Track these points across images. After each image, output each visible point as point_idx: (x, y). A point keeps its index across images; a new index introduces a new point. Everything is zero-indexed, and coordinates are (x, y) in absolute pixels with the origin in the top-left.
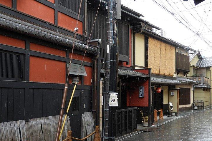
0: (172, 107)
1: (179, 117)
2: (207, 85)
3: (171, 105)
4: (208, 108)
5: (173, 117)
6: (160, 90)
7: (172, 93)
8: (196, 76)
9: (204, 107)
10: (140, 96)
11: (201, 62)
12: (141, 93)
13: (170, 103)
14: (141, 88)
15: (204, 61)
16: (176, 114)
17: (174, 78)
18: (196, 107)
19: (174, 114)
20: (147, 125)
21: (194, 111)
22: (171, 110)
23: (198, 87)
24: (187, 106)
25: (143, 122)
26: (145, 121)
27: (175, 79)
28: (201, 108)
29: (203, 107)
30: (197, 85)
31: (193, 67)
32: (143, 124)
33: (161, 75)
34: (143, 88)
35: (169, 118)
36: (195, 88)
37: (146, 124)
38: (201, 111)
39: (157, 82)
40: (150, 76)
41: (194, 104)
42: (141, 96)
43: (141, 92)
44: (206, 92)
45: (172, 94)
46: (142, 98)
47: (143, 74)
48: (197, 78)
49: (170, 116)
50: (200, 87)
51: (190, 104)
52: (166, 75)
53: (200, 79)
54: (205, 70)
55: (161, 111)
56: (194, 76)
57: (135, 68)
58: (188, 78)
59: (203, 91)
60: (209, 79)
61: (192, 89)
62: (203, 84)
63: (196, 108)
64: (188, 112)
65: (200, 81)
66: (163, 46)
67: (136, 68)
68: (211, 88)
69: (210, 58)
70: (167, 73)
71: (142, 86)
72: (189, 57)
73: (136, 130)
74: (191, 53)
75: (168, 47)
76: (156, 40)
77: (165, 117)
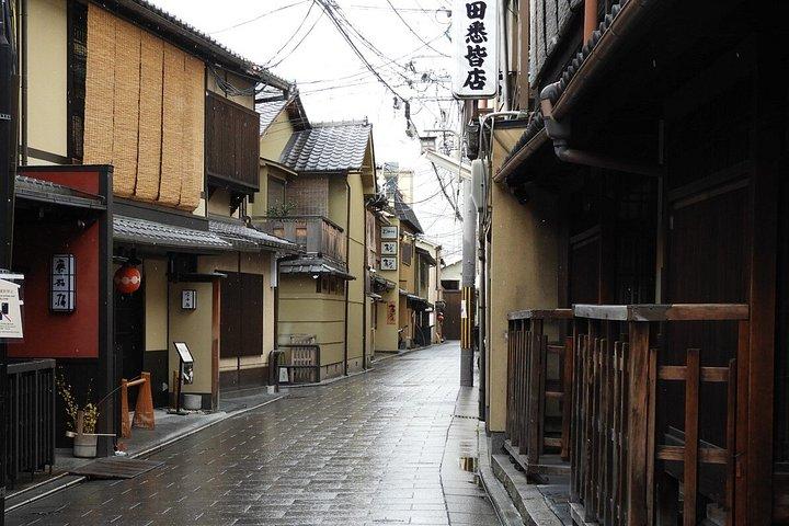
0: (188, 366)
1: (220, 416)
2: (336, 261)
3: (187, 357)
4: (339, 375)
5: (192, 415)
6: (136, 280)
7: (185, 297)
8: (284, 217)
9: (323, 372)
10: (55, 307)
11: (303, 143)
12: (60, 288)
13: (181, 347)
14: (61, 266)
15: (319, 139)
16: (208, 404)
17: (198, 219)
18: (283, 371)
19: (196, 401)
20: (92, 451)
21: (277, 390)
22: (186, 382)
23: (296, 270)
24: (249, 363)
25: (70, 434)
26: (80, 429)
27: (201, 224)
28: (308, 375)
29: (317, 369)
30: (295, 257)
31: (271, 168)
32: (71, 443)
33: (140, 201)
34: (71, 264)
35: (176, 419)
36: (282, 277)
37: (87, 446)
38: (309, 391)
39: (126, 238)
40: (105, 204)
41: (276, 355)
42: (63, 303)
43: (60, 283)
44: (329, 296)
45: (188, 300)
46: (68, 314)
47: (74, 193)
48: (289, 227)
49: (178, 413)
50: (306, 270)
51: (260, 353)
52: (161, 205)
53: (301, 233)
54: (323, 189)
55: (143, 383)
56: (275, 218)
57: (24, 161)
58: (249, 226)
59: (319, 291)
60: (341, 230)
61: (271, 281)
62: (320, 256)
63: (283, 375)
64: (254, 393)
65: (305, 239)
66: (154, 54)
67: (32, 162)
68: (353, 278)
69: (346, 125)
70: (169, 195)
71: (67, 252)
72: (256, 117)
73: (51, 474)
74: (270, 96)
75: (175, 59)
76: (120, 23)
77: (160, 416)
